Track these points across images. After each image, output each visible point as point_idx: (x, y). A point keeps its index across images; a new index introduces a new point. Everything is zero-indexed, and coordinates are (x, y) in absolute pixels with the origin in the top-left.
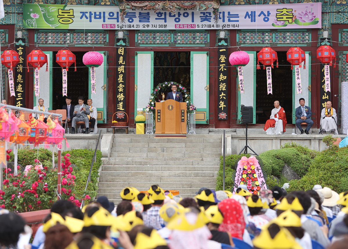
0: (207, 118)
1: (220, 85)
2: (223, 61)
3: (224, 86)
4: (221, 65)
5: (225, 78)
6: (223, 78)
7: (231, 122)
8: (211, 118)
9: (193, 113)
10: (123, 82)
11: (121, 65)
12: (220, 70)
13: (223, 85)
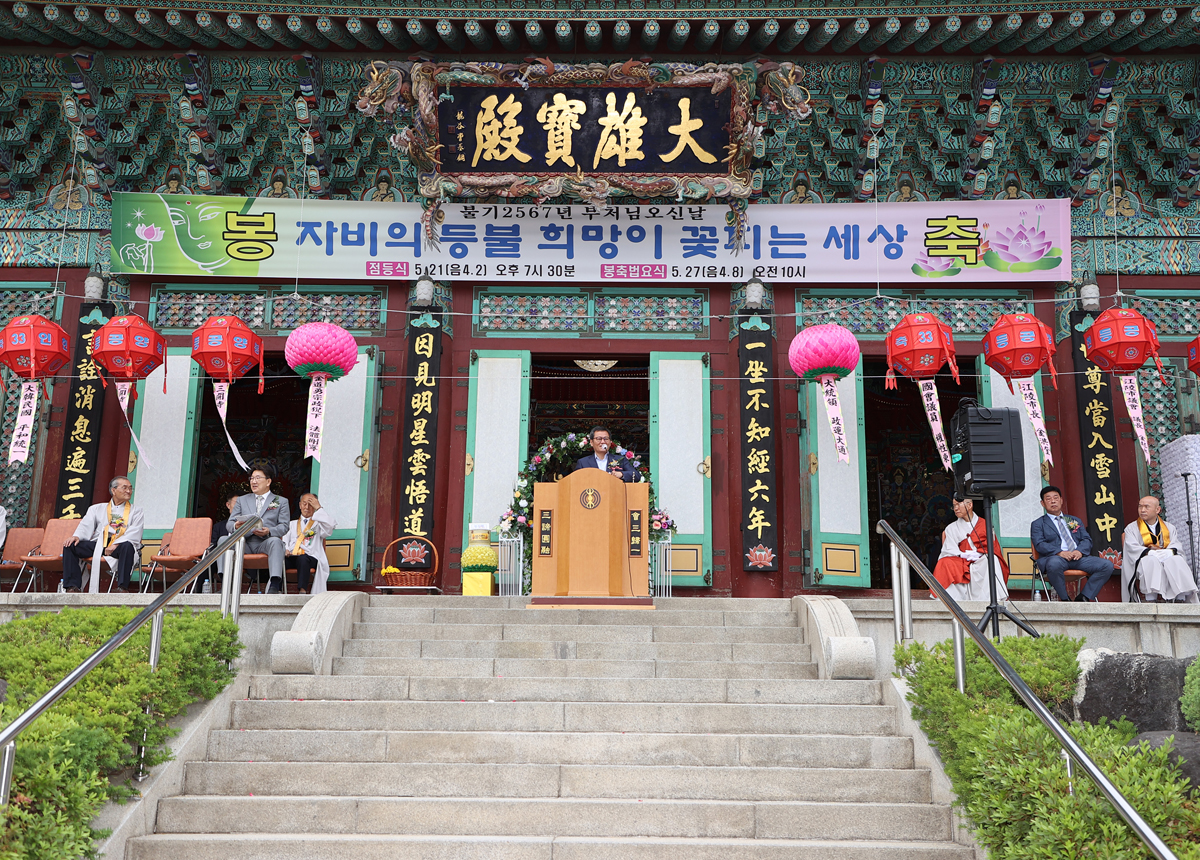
0: (707, 565)
1: (750, 457)
2: (756, 379)
3: (763, 457)
4: (750, 393)
5: (766, 434)
6: (758, 434)
7: (786, 583)
8: (720, 568)
9: (666, 538)
10: (427, 442)
11: (423, 388)
12: (747, 407)
13: (759, 456)
